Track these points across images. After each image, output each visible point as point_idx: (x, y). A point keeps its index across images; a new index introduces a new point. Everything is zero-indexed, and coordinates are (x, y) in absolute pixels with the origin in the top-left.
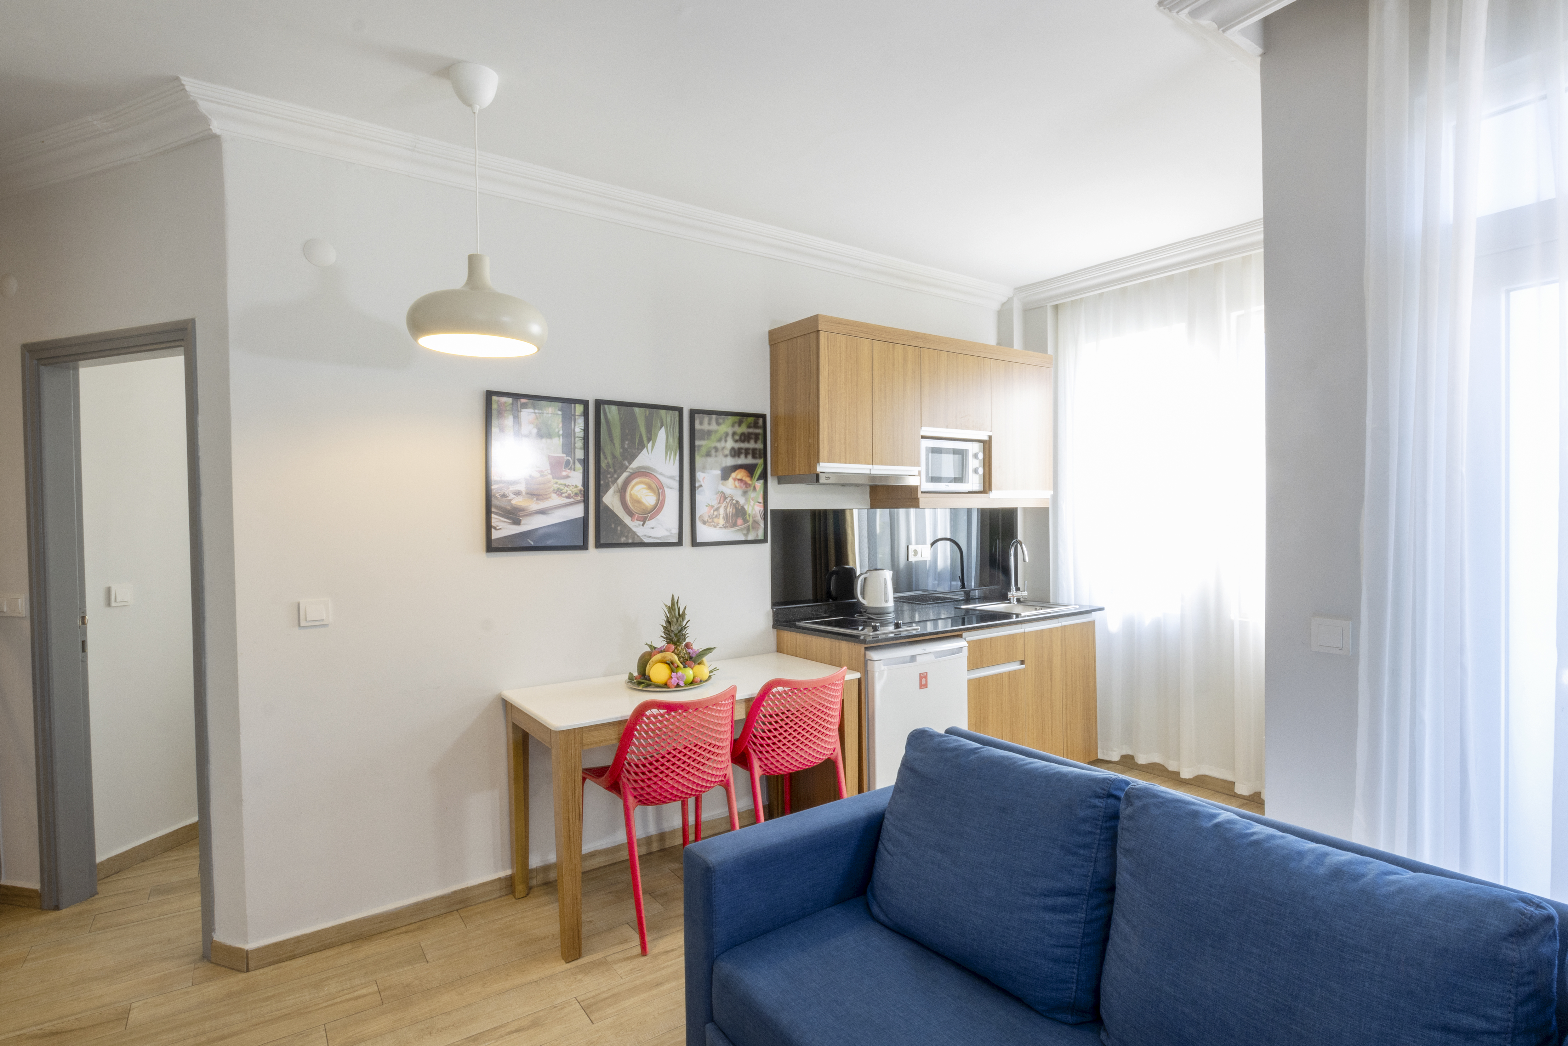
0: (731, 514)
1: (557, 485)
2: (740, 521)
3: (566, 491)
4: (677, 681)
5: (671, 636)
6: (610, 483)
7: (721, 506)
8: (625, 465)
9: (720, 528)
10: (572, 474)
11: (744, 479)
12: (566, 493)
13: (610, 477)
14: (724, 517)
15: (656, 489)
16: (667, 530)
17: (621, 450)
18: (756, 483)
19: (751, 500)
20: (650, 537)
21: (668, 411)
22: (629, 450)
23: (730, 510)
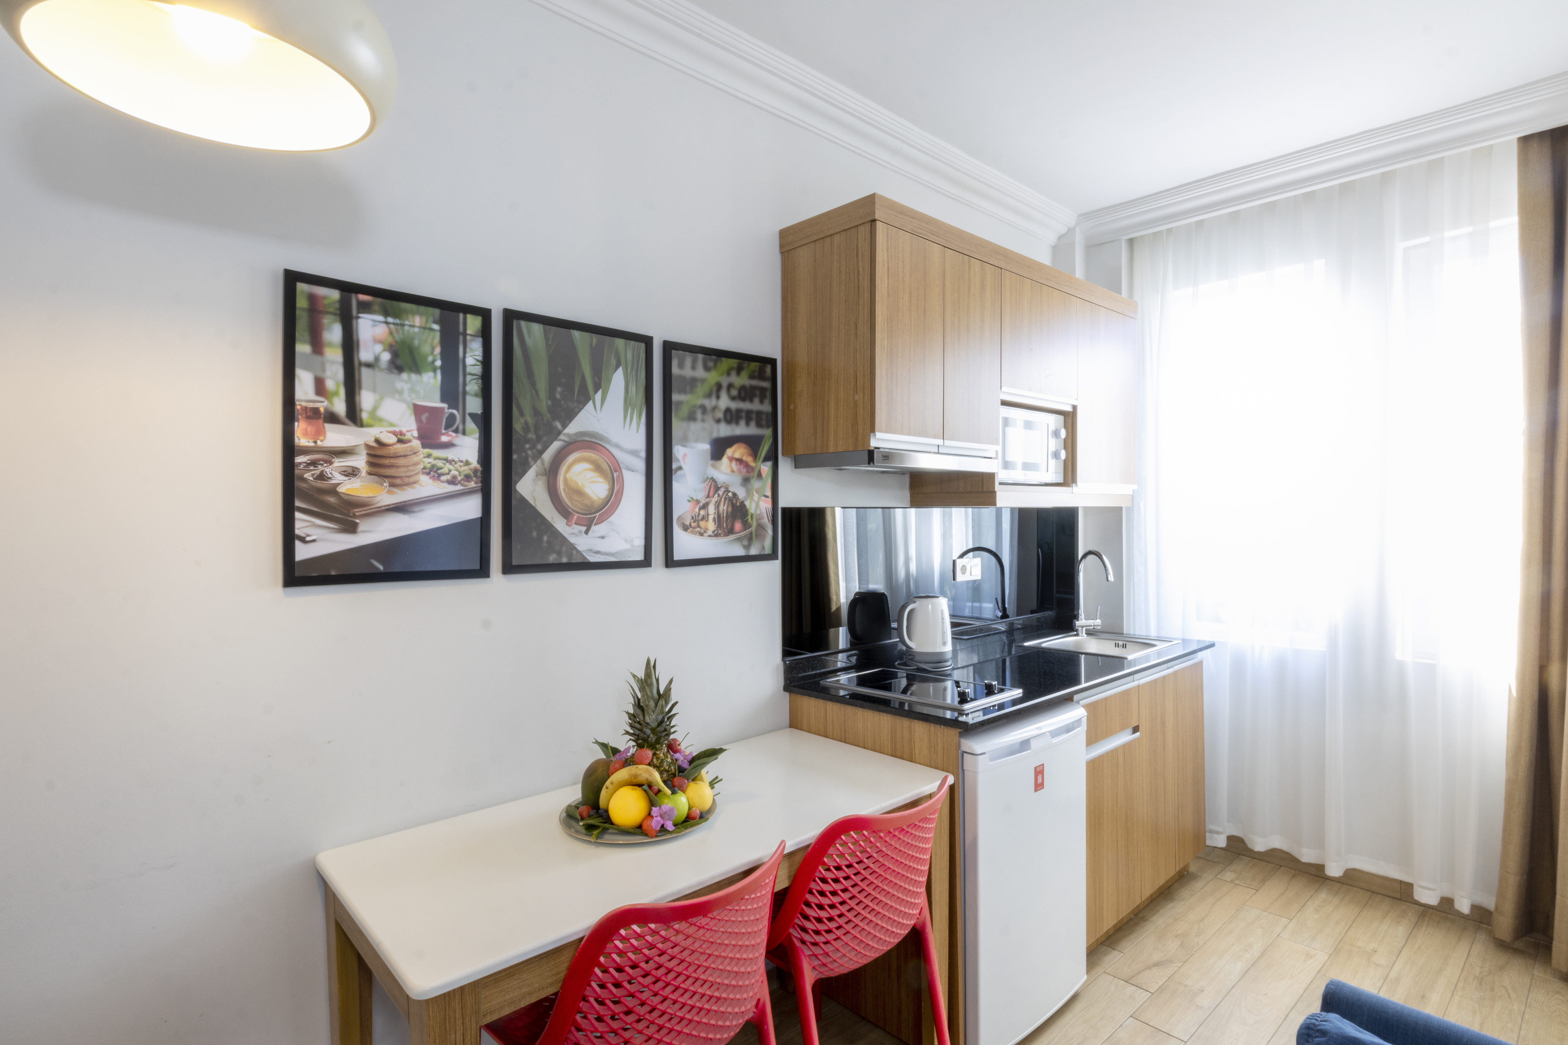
0: (725, 515)
1: (431, 460)
2: (738, 526)
3: (447, 471)
4: (662, 822)
5: (644, 733)
6: (530, 459)
7: (711, 501)
8: (556, 428)
9: (710, 536)
10: (459, 439)
11: (744, 458)
12: (448, 474)
13: (530, 449)
14: (714, 520)
15: (609, 471)
16: (626, 541)
17: (549, 402)
18: (762, 467)
19: (755, 493)
20: (598, 552)
21: (628, 341)
22: (563, 402)
23: (723, 508)
